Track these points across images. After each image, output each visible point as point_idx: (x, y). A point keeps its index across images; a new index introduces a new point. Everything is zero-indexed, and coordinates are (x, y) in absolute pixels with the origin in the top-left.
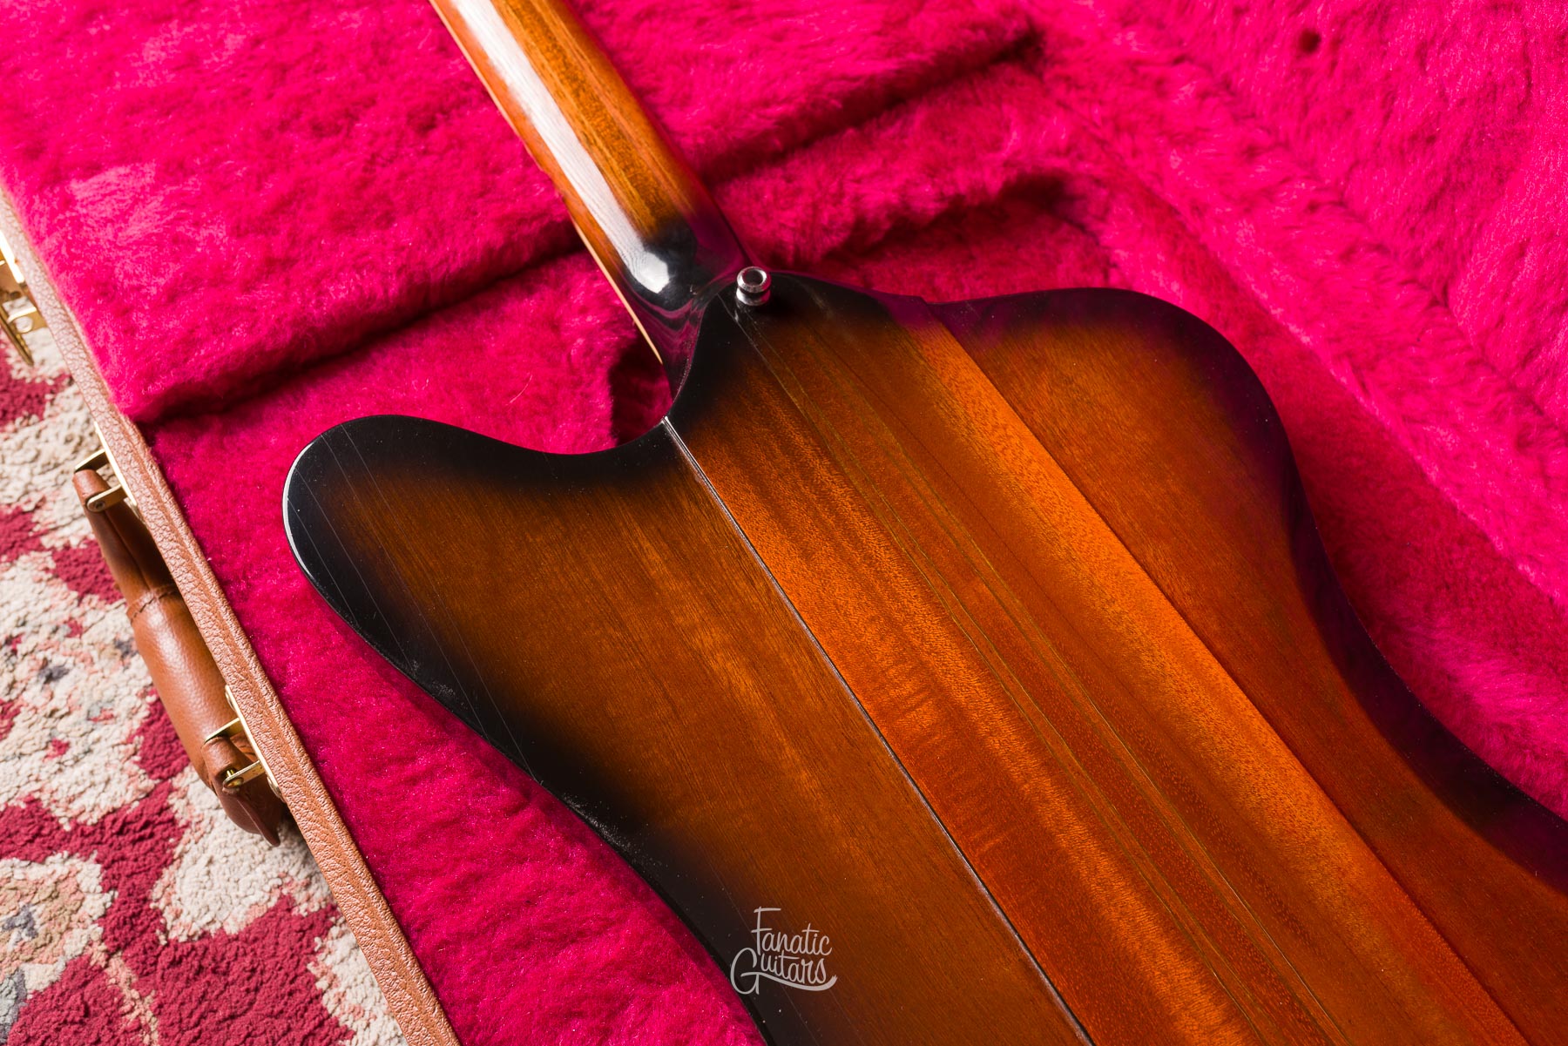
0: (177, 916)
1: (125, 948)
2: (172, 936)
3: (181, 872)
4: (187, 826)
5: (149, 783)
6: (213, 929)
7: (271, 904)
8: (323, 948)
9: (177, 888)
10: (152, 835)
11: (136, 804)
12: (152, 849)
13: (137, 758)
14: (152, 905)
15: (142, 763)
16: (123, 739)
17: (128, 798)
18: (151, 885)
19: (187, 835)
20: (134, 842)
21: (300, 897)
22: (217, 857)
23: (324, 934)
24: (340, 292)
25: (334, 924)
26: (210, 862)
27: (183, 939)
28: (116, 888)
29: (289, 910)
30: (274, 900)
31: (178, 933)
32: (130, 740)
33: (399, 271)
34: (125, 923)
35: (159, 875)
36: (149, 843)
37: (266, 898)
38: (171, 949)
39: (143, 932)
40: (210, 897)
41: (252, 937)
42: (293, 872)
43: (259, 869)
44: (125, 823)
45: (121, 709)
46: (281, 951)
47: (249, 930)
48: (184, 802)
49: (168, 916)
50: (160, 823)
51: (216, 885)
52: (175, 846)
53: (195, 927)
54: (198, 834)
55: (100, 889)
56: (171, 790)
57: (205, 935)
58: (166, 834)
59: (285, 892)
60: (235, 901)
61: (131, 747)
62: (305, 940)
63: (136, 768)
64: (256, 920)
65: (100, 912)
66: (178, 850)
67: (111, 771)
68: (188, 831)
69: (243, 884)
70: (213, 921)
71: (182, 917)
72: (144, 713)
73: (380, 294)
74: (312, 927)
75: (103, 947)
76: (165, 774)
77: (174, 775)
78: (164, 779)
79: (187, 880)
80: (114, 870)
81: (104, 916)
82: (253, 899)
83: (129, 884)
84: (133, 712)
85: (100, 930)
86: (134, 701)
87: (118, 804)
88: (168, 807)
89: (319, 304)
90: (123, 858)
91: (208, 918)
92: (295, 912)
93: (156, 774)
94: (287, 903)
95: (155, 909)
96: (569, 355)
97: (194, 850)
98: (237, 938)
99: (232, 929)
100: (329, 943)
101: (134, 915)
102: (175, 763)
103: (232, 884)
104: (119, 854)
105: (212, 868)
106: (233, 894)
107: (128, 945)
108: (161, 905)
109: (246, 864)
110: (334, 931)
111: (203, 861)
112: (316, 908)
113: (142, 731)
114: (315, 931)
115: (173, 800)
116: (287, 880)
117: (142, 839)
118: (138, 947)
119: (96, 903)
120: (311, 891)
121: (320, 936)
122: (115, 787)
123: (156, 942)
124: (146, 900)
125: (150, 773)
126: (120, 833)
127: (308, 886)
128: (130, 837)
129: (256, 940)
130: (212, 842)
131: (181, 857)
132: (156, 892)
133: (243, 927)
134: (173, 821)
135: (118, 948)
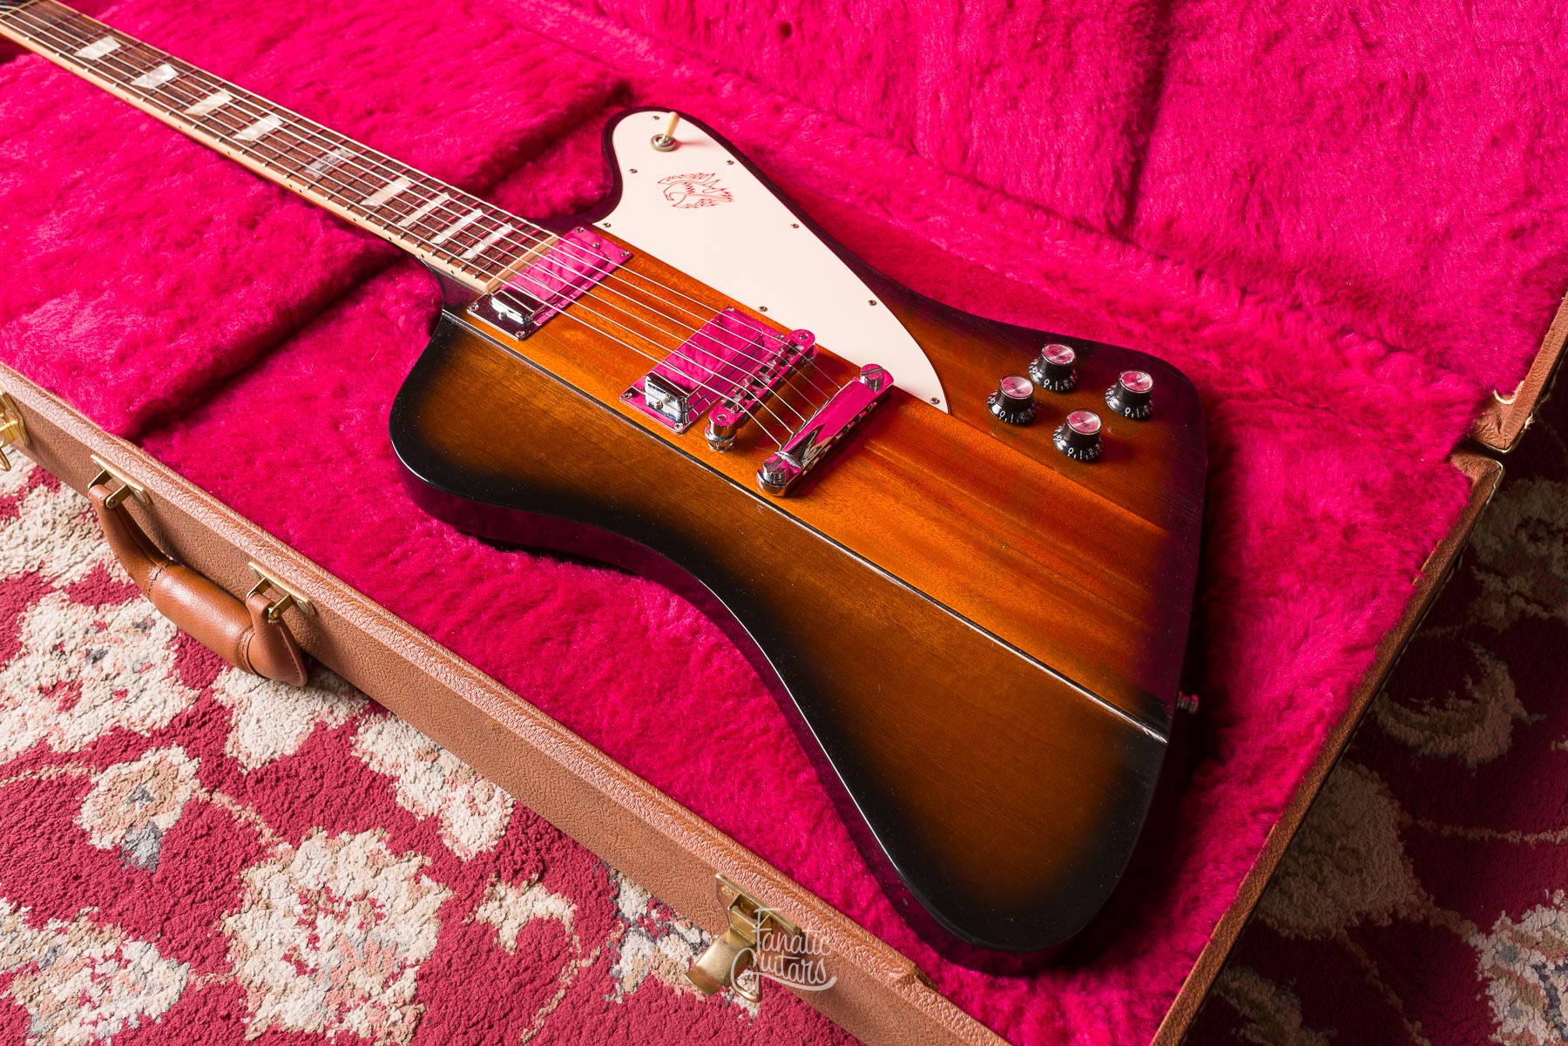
0: (249, 757)
1: (220, 786)
2: (250, 768)
3: (240, 733)
4: (233, 706)
5: (196, 693)
6: (276, 756)
7: (312, 730)
8: (357, 741)
9: (241, 741)
10: (210, 720)
11: (191, 707)
12: (214, 727)
13: (180, 682)
14: (228, 756)
15: (185, 683)
16: (165, 675)
17: (184, 705)
18: (222, 746)
19: (235, 713)
20: (199, 727)
21: (329, 720)
22: (261, 717)
23: (355, 733)
24: (234, 327)
25: (358, 727)
26: (258, 721)
27: (259, 766)
28: (198, 756)
29: (325, 729)
30: (312, 728)
31: (254, 764)
32: (170, 674)
33: (269, 305)
34: (214, 772)
35: (226, 739)
36: (211, 724)
37: (306, 727)
38: (253, 775)
39: (228, 773)
40: (266, 739)
41: (305, 752)
42: (318, 708)
43: (294, 714)
44: (188, 720)
45: (156, 659)
46: (328, 752)
47: (302, 748)
48: (225, 695)
49: (243, 759)
50: (214, 711)
51: (268, 732)
52: (230, 720)
53: (264, 757)
54: (243, 709)
55: (187, 759)
56: (212, 692)
57: (272, 761)
58: (220, 716)
59: (317, 720)
60: (285, 736)
61: (173, 678)
62: (343, 741)
63: (182, 687)
64: (304, 742)
65: (194, 772)
66: (233, 722)
67: (164, 695)
68: (235, 709)
69: (287, 725)
70: (274, 752)
71: (253, 756)
72: (173, 656)
73: (262, 321)
74: (344, 732)
75: (204, 789)
76: (204, 683)
77: (211, 683)
78: (205, 687)
79: (246, 736)
80: (193, 746)
81: (197, 773)
82: (297, 731)
83: (207, 750)
84: (165, 659)
85: (198, 781)
86: (164, 652)
87: (178, 711)
88: (215, 701)
89: (224, 336)
90: (195, 739)
91: (271, 750)
92: (329, 728)
93: (198, 685)
94: (321, 727)
95: (231, 757)
96: (398, 327)
97: (244, 718)
98: (296, 756)
99: (289, 752)
100: (360, 738)
101: (218, 766)
102: (208, 678)
103: (279, 728)
104: (192, 737)
105: (261, 724)
106: (282, 733)
107: (221, 783)
108: (235, 754)
109: (284, 714)
110: (361, 730)
111: (254, 721)
112: (343, 722)
113: (176, 667)
114: (348, 733)
115: (216, 696)
116: (316, 714)
117: (204, 724)
118: (229, 781)
119: (189, 768)
120: (335, 715)
121: (352, 735)
122: (170, 703)
123: (240, 775)
124: (222, 755)
125: (193, 687)
126: (187, 725)
127: (332, 712)
128: (196, 725)
129: (308, 752)
130: (255, 710)
131: (236, 724)
132: (228, 748)
133: (297, 749)
134: (221, 707)
135: (216, 787)
